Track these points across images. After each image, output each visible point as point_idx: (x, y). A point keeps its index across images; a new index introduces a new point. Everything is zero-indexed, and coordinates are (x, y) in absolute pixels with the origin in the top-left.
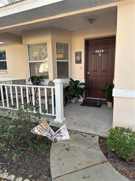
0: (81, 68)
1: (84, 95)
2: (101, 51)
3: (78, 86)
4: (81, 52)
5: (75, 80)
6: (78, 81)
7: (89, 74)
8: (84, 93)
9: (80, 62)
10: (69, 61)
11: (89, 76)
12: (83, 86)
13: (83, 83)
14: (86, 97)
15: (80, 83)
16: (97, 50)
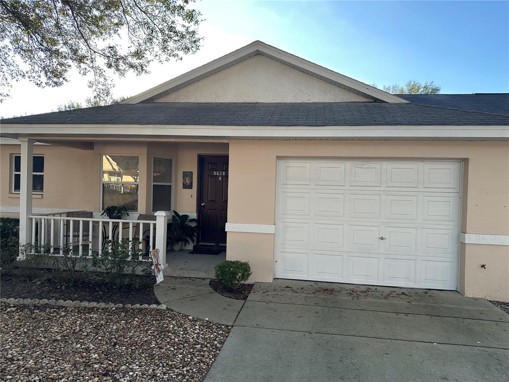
0: (192, 196)
1: (195, 239)
2: (222, 174)
3: (186, 223)
4: (192, 173)
5: (181, 214)
6: (187, 216)
7: (204, 206)
8: (195, 236)
9: (190, 186)
10: (173, 185)
11: (204, 208)
12: (194, 225)
13: (195, 219)
14: (198, 242)
15: (189, 218)
16: (216, 171)
